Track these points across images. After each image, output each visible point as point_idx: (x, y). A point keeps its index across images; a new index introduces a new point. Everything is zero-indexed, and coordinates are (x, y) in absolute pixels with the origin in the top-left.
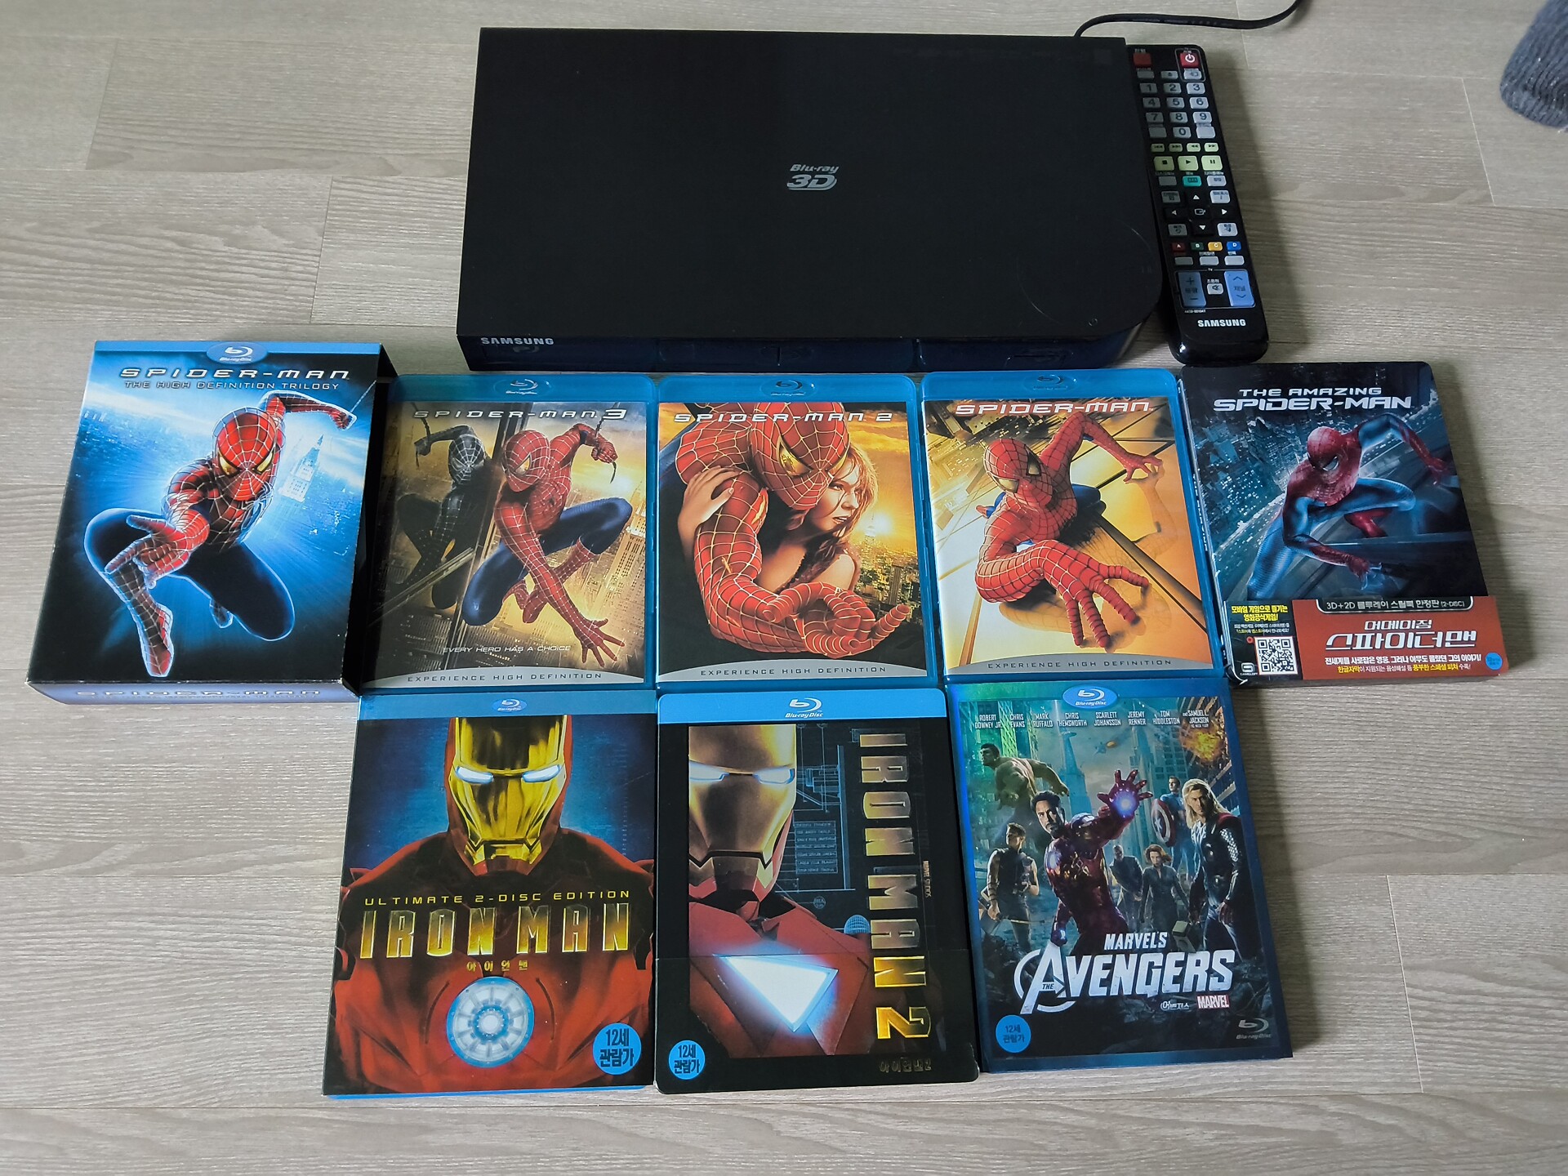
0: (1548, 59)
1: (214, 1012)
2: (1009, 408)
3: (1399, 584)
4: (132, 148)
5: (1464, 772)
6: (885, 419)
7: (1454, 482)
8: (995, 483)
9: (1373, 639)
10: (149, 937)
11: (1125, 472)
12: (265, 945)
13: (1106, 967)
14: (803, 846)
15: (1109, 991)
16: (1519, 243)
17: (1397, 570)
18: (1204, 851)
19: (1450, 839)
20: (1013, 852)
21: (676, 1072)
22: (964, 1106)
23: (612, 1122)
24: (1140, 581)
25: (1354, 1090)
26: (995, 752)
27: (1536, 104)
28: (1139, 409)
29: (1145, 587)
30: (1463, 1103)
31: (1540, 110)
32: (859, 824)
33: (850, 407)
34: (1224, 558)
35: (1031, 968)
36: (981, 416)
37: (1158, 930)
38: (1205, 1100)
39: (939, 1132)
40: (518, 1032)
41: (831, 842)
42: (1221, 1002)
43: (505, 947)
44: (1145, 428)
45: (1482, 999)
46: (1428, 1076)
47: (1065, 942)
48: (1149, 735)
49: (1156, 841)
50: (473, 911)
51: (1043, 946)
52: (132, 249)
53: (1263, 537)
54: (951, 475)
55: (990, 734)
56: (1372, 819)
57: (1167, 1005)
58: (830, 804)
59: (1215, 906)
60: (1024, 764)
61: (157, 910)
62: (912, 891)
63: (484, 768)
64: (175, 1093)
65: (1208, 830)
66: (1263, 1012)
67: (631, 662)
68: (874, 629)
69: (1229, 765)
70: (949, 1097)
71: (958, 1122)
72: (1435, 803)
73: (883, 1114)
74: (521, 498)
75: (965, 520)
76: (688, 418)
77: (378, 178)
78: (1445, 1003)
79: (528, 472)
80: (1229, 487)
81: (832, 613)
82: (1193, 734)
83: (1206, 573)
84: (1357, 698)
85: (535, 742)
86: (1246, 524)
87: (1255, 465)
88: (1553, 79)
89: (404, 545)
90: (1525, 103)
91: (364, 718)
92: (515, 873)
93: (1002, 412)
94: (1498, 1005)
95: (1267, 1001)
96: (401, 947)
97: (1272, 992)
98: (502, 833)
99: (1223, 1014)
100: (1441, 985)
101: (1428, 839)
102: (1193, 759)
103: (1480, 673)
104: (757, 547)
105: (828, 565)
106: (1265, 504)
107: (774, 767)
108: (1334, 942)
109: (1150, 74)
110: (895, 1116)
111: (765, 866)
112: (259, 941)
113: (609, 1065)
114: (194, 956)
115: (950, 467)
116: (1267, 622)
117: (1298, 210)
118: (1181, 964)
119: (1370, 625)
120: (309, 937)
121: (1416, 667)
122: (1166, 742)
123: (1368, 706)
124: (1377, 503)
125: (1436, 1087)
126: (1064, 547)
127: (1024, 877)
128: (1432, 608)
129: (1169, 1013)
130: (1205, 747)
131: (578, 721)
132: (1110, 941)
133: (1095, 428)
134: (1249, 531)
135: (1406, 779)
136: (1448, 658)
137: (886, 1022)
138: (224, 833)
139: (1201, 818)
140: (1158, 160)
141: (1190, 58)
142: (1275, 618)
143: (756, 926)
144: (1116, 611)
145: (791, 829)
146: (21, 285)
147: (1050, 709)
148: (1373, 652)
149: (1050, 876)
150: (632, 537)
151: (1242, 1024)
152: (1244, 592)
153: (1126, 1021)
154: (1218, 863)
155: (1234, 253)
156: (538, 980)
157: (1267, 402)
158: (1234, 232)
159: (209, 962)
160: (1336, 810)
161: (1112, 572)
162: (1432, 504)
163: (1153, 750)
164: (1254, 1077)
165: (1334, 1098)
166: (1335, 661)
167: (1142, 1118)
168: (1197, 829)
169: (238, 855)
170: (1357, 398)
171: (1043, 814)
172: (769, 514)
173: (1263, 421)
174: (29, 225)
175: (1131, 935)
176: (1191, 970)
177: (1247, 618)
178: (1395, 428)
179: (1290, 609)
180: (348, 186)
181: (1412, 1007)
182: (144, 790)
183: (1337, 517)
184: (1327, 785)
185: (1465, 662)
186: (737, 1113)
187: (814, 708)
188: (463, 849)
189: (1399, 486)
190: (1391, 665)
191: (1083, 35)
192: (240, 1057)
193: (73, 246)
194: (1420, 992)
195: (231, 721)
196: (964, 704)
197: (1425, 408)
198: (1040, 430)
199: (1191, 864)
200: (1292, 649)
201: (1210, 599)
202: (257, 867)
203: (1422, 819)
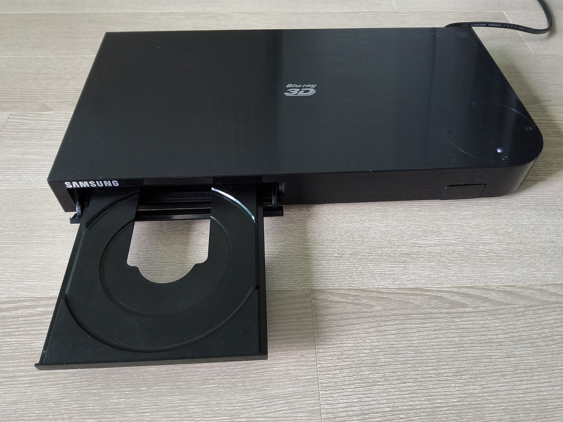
77: (38, 113)
180: (18, 117)
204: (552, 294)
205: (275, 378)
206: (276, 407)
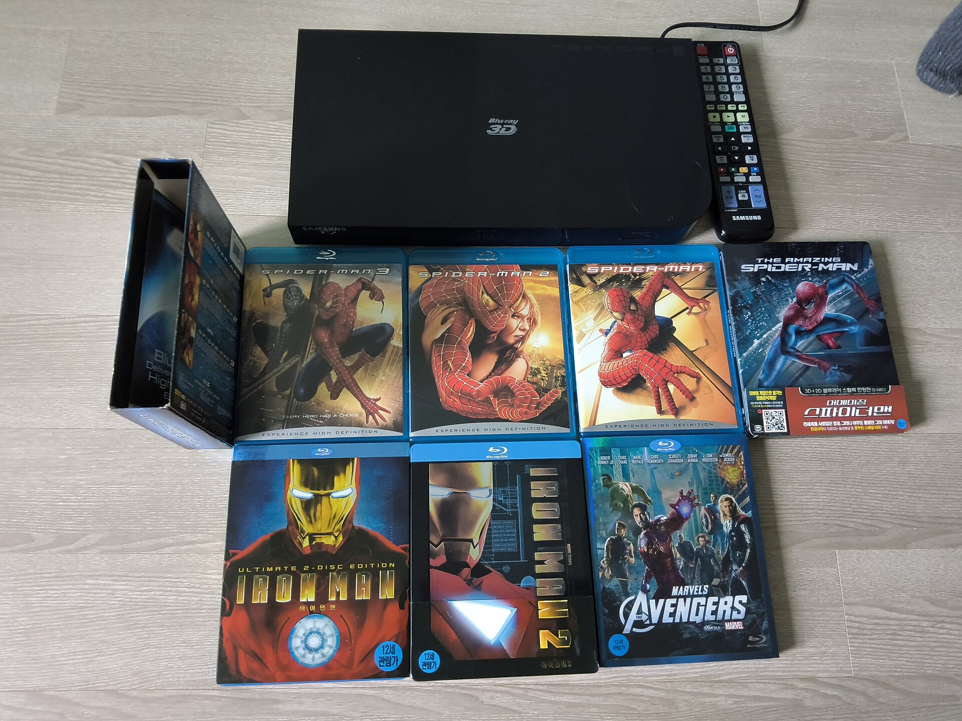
0: (946, 53)
1: (149, 634)
2: (619, 269)
3: (848, 377)
4: (83, 100)
5: (882, 489)
6: (545, 275)
7: (882, 316)
8: (610, 315)
9: (832, 411)
10: (110, 589)
11: (687, 308)
12: (179, 594)
13: (672, 605)
14: (497, 535)
15: (674, 620)
16: (925, 166)
17: (847, 370)
18: (731, 537)
19: (873, 528)
20: (620, 538)
21: (423, 669)
22: (589, 686)
23: (386, 696)
24: (695, 375)
25: (814, 675)
26: (610, 479)
27: (938, 80)
28: (697, 270)
29: (699, 379)
30: (875, 682)
31: (940, 84)
32: (530, 522)
33: (525, 268)
34: (745, 362)
35: (629, 606)
36: (603, 274)
37: (703, 583)
38: (728, 681)
39: (575, 701)
40: (331, 647)
41: (513, 533)
42: (739, 626)
43: (322, 596)
44: (700, 281)
45: (888, 622)
46: (857, 667)
47: (649, 591)
48: (699, 468)
49: (703, 531)
50: (302, 575)
51: (636, 594)
52: (86, 165)
53: (768, 349)
54: (584, 310)
55: (607, 468)
56: (828, 517)
57: (708, 628)
58: (513, 510)
59: (736, 570)
60: (627, 486)
61: (115, 573)
62: (560, 562)
63: (308, 489)
64: (128, 682)
65: (733, 525)
66: (763, 631)
67: (395, 422)
68: (539, 404)
69: (746, 486)
70: (581, 680)
71: (586, 695)
72: (864, 507)
73: (543, 691)
74: (328, 323)
75: (592, 338)
76: (427, 275)
77: (236, 121)
78: (867, 624)
79: (331, 307)
80: (749, 318)
81: (514, 394)
82: (725, 468)
83: (734, 371)
84: (820, 445)
85: (338, 474)
86: (759, 341)
87: (765, 305)
88: (948, 65)
89: (258, 353)
90: (931, 79)
91: (236, 459)
92: (326, 553)
93: (615, 271)
94: (898, 625)
95: (765, 625)
96: (261, 597)
97: (768, 620)
98: (319, 529)
99: (739, 633)
100: (866, 614)
101: (860, 528)
102: (725, 483)
103: (893, 430)
104: (469, 354)
105: (511, 365)
106: (770, 329)
107: (480, 488)
108: (804, 589)
109: (706, 60)
110: (549, 692)
111: (475, 547)
112: (176, 591)
113: (383, 666)
114: (138, 600)
115: (584, 305)
116: (770, 401)
117: (793, 145)
118: (716, 604)
119: (830, 403)
120: (205, 589)
121: (856, 428)
122: (710, 472)
123: (828, 449)
124: (837, 328)
125: (862, 673)
126: (651, 354)
127: (626, 554)
128: (867, 392)
129: (708, 632)
130: (732, 475)
131: (362, 461)
132: (675, 590)
133: (670, 281)
134: (760, 345)
135: (848, 493)
136: (875, 422)
137: (545, 639)
138: (153, 527)
139: (729, 518)
140: (711, 115)
141: (730, 50)
142: (774, 398)
143: (469, 583)
144: (681, 393)
145: (490, 525)
146: (18, 189)
147: (642, 453)
148: (831, 419)
149: (641, 552)
150: (394, 347)
151: (751, 638)
152: (757, 382)
153: (684, 637)
154: (739, 544)
155: (755, 174)
156: (341, 616)
157: (773, 266)
158: (755, 161)
159: (147, 604)
160: (807, 511)
161: (679, 370)
162: (868, 329)
163: (702, 477)
164: (756, 668)
165: (802, 679)
166: (809, 424)
167: (692, 692)
168: (727, 524)
169: (162, 540)
170: (826, 264)
171: (637, 515)
172: (476, 334)
173: (770, 278)
174: (20, 150)
175: (688, 587)
176: (722, 607)
177: (758, 398)
178: (848, 282)
179: (784, 393)
180: (217, 126)
181: (848, 627)
182: (104, 502)
183: (812, 337)
184: (802, 497)
185: (885, 425)
186: (458, 691)
187: (503, 452)
188: (296, 539)
189: (849, 318)
190: (842, 426)
191: (667, 36)
192: (167, 660)
193: (49, 163)
194: (853, 618)
195: (155, 460)
196: (591, 450)
197: (866, 270)
198: (637, 282)
199: (723, 545)
200: (784, 417)
201: (737, 387)
202: (174, 548)
203: (857, 517)
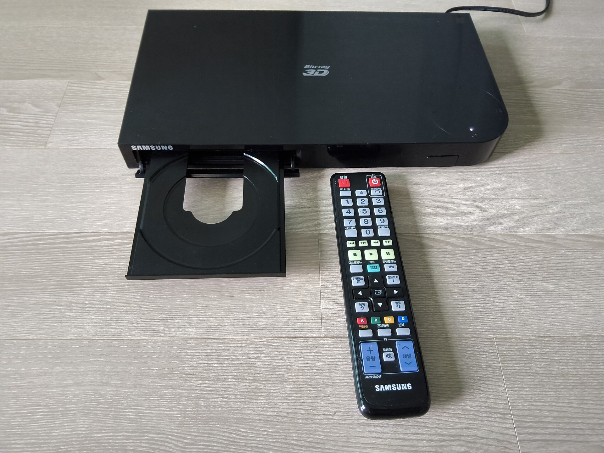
180: (76, 85)
204: (499, 241)
205: (290, 291)
206: (290, 309)
